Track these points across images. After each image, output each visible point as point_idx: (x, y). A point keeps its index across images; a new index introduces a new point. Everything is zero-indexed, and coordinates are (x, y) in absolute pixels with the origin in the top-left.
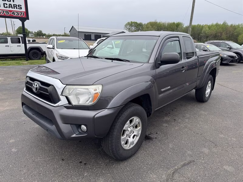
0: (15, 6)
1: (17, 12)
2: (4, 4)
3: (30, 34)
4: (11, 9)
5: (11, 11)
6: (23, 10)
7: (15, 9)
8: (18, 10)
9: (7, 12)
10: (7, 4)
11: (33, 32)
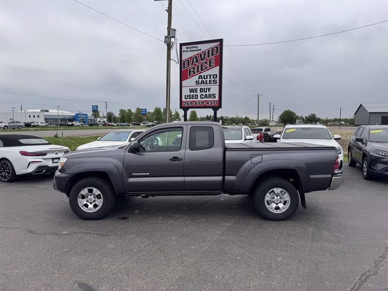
0: (210, 96)
1: (211, 101)
2: (201, 95)
3: (297, 120)
4: (206, 99)
5: (205, 101)
6: (217, 98)
7: (210, 99)
8: (212, 99)
9: (203, 102)
10: (203, 95)
11: (304, 117)
